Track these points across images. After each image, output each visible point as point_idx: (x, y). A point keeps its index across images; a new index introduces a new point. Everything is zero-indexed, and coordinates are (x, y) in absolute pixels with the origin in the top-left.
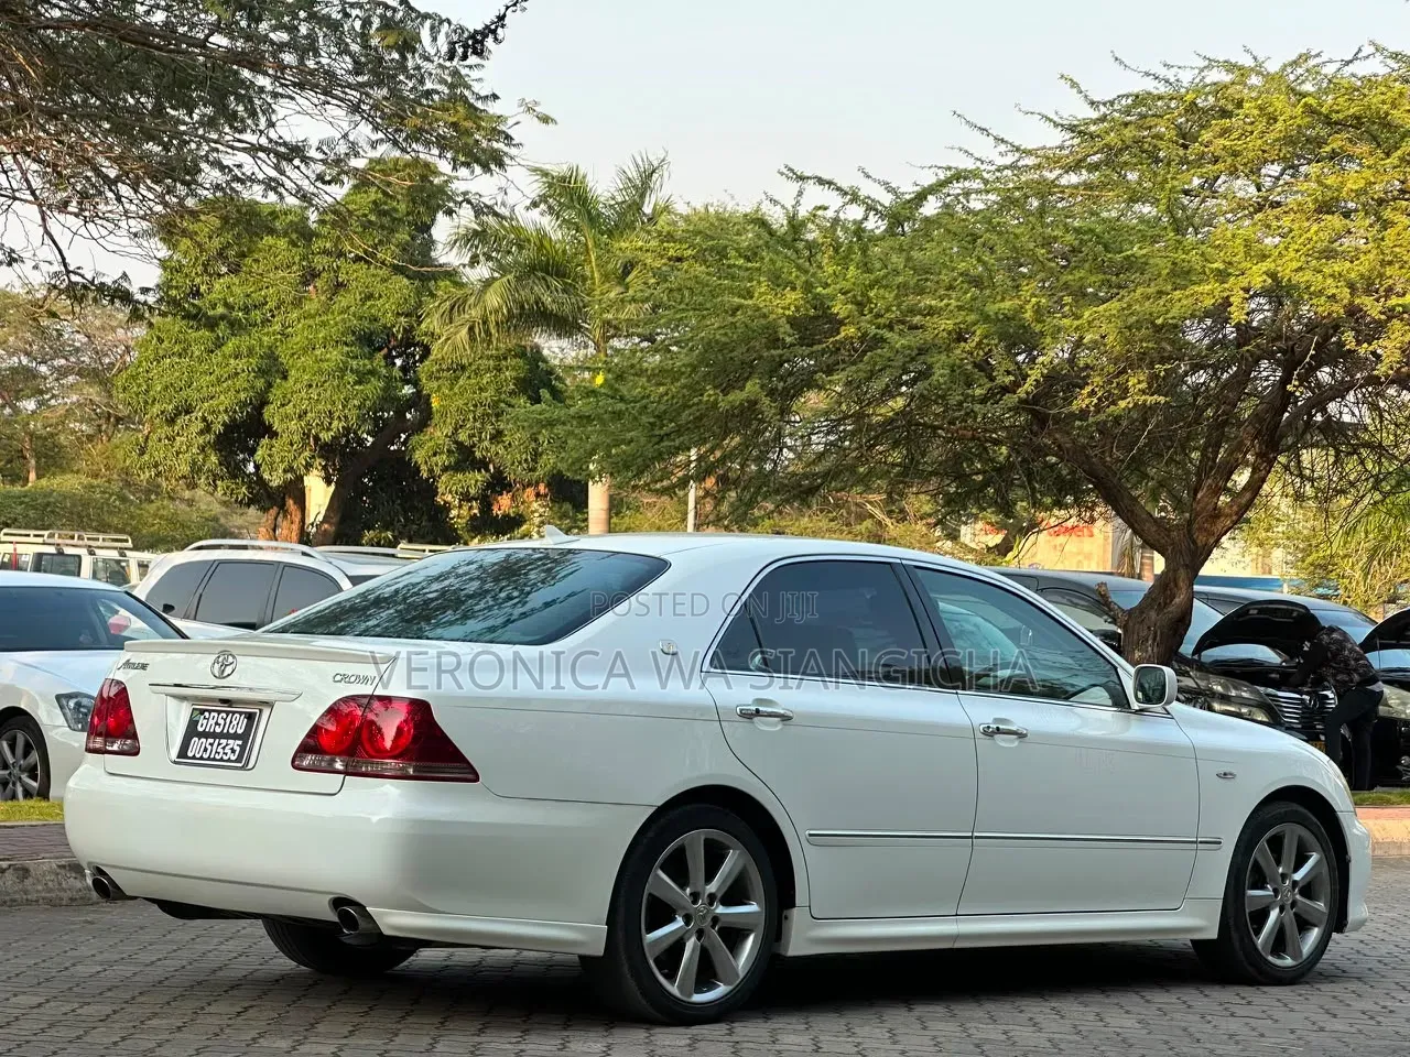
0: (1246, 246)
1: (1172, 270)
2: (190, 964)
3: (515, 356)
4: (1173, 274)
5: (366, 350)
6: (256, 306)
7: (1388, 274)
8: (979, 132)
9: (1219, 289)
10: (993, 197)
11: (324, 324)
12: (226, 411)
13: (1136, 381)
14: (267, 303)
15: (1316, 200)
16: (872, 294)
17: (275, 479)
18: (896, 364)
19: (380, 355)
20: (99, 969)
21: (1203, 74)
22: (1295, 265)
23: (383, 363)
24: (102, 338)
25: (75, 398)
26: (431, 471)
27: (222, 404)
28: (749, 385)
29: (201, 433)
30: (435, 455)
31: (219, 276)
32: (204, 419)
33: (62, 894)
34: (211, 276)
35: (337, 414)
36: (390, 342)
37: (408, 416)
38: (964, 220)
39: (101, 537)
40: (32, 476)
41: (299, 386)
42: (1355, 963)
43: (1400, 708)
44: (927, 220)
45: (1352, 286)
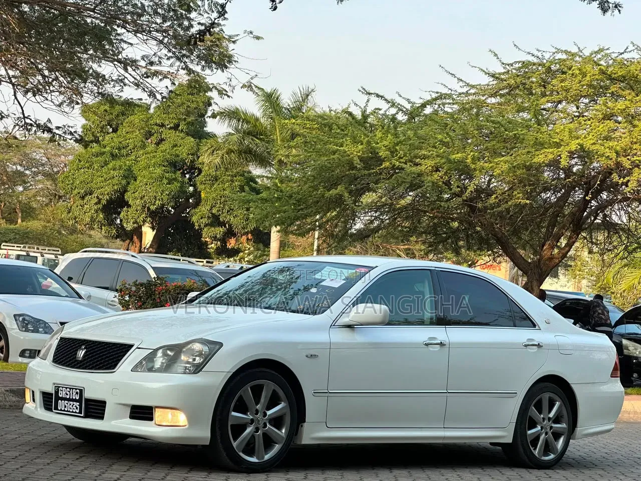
0: (569, 132)
1: (535, 142)
2: (59, 436)
3: (240, 175)
4: (535, 144)
5: (173, 169)
6: (124, 148)
7: (634, 148)
8: (451, 76)
9: (556, 151)
10: (455, 106)
11: (154, 157)
12: (108, 194)
13: (516, 193)
14: (129, 146)
15: (603, 113)
16: (398, 148)
17: (129, 227)
18: (408, 181)
19: (179, 172)
20: (17, 436)
21: (554, 55)
22: (592, 142)
23: (180, 176)
24: (54, 160)
25: (40, 186)
26: (199, 226)
27: (106, 191)
28: (339, 187)
29: (96, 204)
30: (202, 218)
31: (108, 133)
32: (98, 197)
33: (6, 403)
34: (104, 133)
35: (158, 198)
36: (184, 167)
37: (191, 201)
38: (442, 117)
39: (47, 249)
40: (19, 221)
41: (141, 184)
42: (602, 462)
43: (634, 351)
44: (426, 115)
45: (617, 153)
